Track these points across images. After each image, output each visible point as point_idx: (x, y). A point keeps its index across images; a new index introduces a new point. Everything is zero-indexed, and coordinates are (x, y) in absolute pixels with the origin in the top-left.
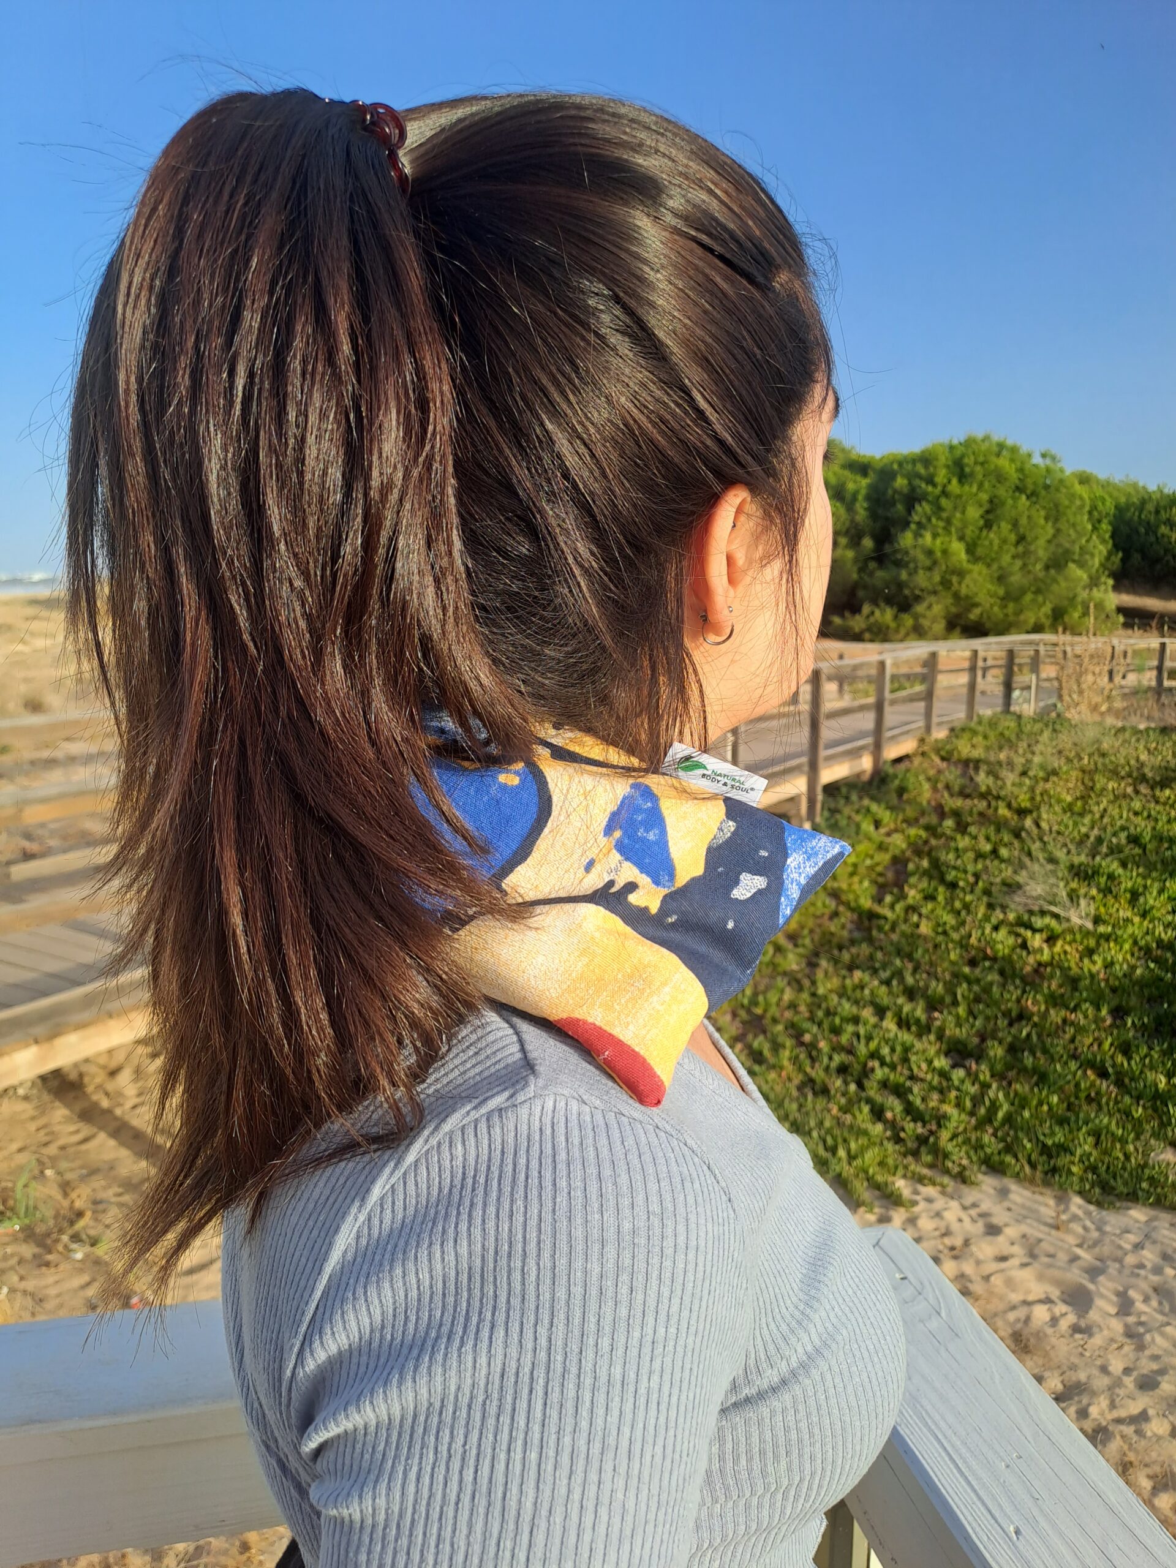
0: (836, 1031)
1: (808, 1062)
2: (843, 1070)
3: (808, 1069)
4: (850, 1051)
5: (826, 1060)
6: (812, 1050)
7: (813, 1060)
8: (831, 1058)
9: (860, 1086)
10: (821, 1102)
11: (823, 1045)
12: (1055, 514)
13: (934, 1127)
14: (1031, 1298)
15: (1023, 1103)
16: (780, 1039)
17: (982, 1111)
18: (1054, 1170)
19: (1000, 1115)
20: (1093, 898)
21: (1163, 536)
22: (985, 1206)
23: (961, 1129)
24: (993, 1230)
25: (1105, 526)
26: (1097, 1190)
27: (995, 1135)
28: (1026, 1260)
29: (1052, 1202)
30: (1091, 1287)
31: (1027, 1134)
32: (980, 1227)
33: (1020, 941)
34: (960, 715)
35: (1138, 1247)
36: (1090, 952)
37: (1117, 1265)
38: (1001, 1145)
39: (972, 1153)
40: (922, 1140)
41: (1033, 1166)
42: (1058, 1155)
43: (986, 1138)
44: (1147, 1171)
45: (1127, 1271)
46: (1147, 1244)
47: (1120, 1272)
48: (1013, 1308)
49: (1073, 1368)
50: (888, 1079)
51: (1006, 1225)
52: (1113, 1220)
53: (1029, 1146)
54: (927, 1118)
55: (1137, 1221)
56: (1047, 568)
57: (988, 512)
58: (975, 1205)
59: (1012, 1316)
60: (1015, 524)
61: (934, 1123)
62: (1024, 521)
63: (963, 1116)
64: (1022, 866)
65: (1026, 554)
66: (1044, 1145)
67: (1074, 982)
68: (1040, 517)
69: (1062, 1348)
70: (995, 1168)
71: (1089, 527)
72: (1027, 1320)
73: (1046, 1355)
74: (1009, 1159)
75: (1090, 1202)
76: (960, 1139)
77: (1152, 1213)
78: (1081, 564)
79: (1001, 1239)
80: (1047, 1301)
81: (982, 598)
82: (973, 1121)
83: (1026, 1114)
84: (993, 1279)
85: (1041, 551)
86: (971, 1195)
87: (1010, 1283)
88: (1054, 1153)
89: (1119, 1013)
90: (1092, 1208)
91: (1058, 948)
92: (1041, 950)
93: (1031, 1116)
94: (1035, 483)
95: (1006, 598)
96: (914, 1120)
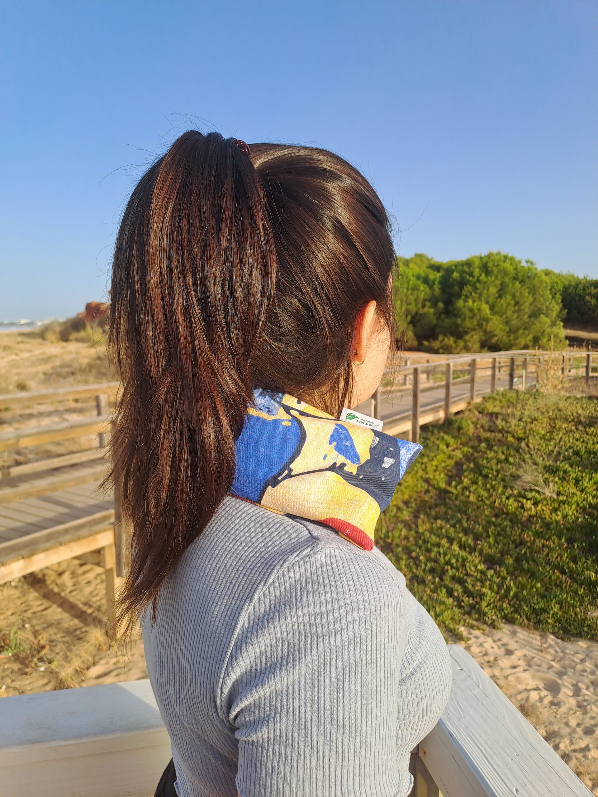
0: (429, 551)
1: (414, 567)
2: (432, 571)
3: (415, 571)
4: (436, 561)
5: (423, 566)
6: (416, 560)
7: (417, 566)
8: (426, 565)
9: (441, 579)
10: (421, 588)
11: (422, 558)
12: (533, 291)
13: (478, 600)
14: (529, 688)
15: (523, 588)
16: (400, 555)
17: (503, 591)
18: (539, 622)
19: (512, 593)
20: (556, 483)
21: (587, 301)
22: (505, 640)
23: (492, 601)
24: (509, 653)
25: (558, 296)
26: (561, 632)
27: (509, 604)
28: (526, 668)
29: (539, 638)
30: (559, 681)
31: (526, 603)
32: (502, 651)
33: (520, 504)
34: (487, 390)
35: (583, 661)
36: (555, 510)
37: (572, 670)
38: (512, 609)
39: (498, 613)
40: (472, 607)
41: (529, 619)
42: (541, 614)
43: (505, 605)
44: (587, 622)
45: (577, 674)
46: (588, 659)
47: (574, 674)
48: (520, 693)
49: (551, 723)
50: (455, 575)
51: (516, 650)
52: (570, 647)
53: (526, 609)
54: (475, 595)
55: (582, 647)
56: (530, 317)
57: (500, 290)
58: (500, 640)
59: (519, 697)
60: (514, 296)
61: (478, 598)
62: (518, 294)
63: (493, 594)
64: (520, 466)
65: (519, 310)
66: (534, 609)
67: (547, 525)
68: (526, 292)
69: (545, 713)
70: (509, 620)
71: (550, 297)
72: (528, 698)
73: (537, 717)
74: (516, 616)
75: (558, 638)
76: (492, 606)
77: (590, 643)
78: (547, 315)
79: (513, 657)
80: (537, 689)
81: (497, 332)
82: (498, 597)
83: (525, 593)
84: (509, 677)
85: (527, 309)
86: (498, 635)
87: (518, 680)
88: (539, 613)
89: (570, 541)
90: (559, 641)
91: (539, 507)
92: (531, 509)
93: (527, 594)
94: (523, 276)
95: (510, 332)
96: (468, 596)
